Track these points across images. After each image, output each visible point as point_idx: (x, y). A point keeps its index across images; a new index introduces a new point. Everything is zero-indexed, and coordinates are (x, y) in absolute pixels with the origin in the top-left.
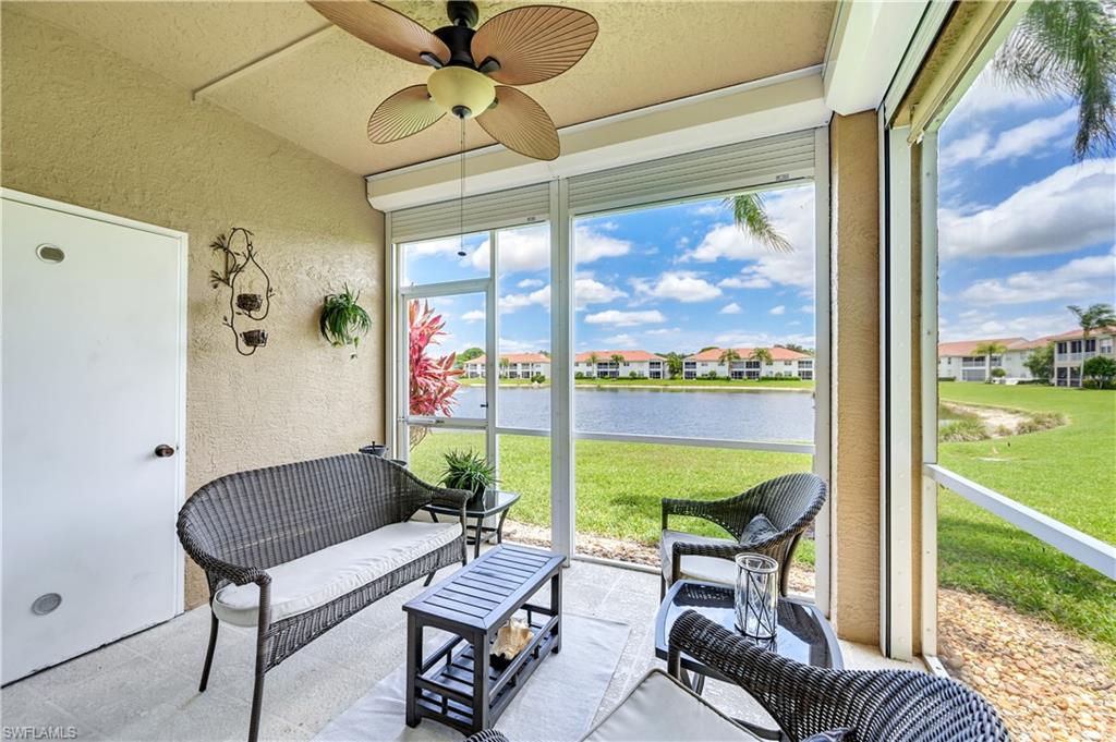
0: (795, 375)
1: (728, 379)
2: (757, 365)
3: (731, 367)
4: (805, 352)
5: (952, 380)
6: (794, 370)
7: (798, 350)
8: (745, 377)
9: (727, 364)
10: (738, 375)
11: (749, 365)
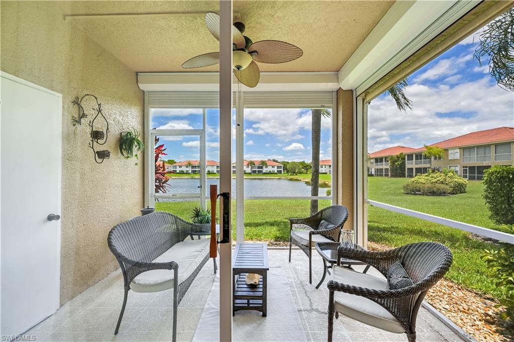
0: (276, 172)
1: (250, 174)
2: (262, 168)
3: (251, 168)
4: (279, 162)
5: (326, 173)
6: (276, 170)
7: (276, 161)
8: (257, 172)
9: (250, 167)
10: (254, 172)
11: (259, 168)
